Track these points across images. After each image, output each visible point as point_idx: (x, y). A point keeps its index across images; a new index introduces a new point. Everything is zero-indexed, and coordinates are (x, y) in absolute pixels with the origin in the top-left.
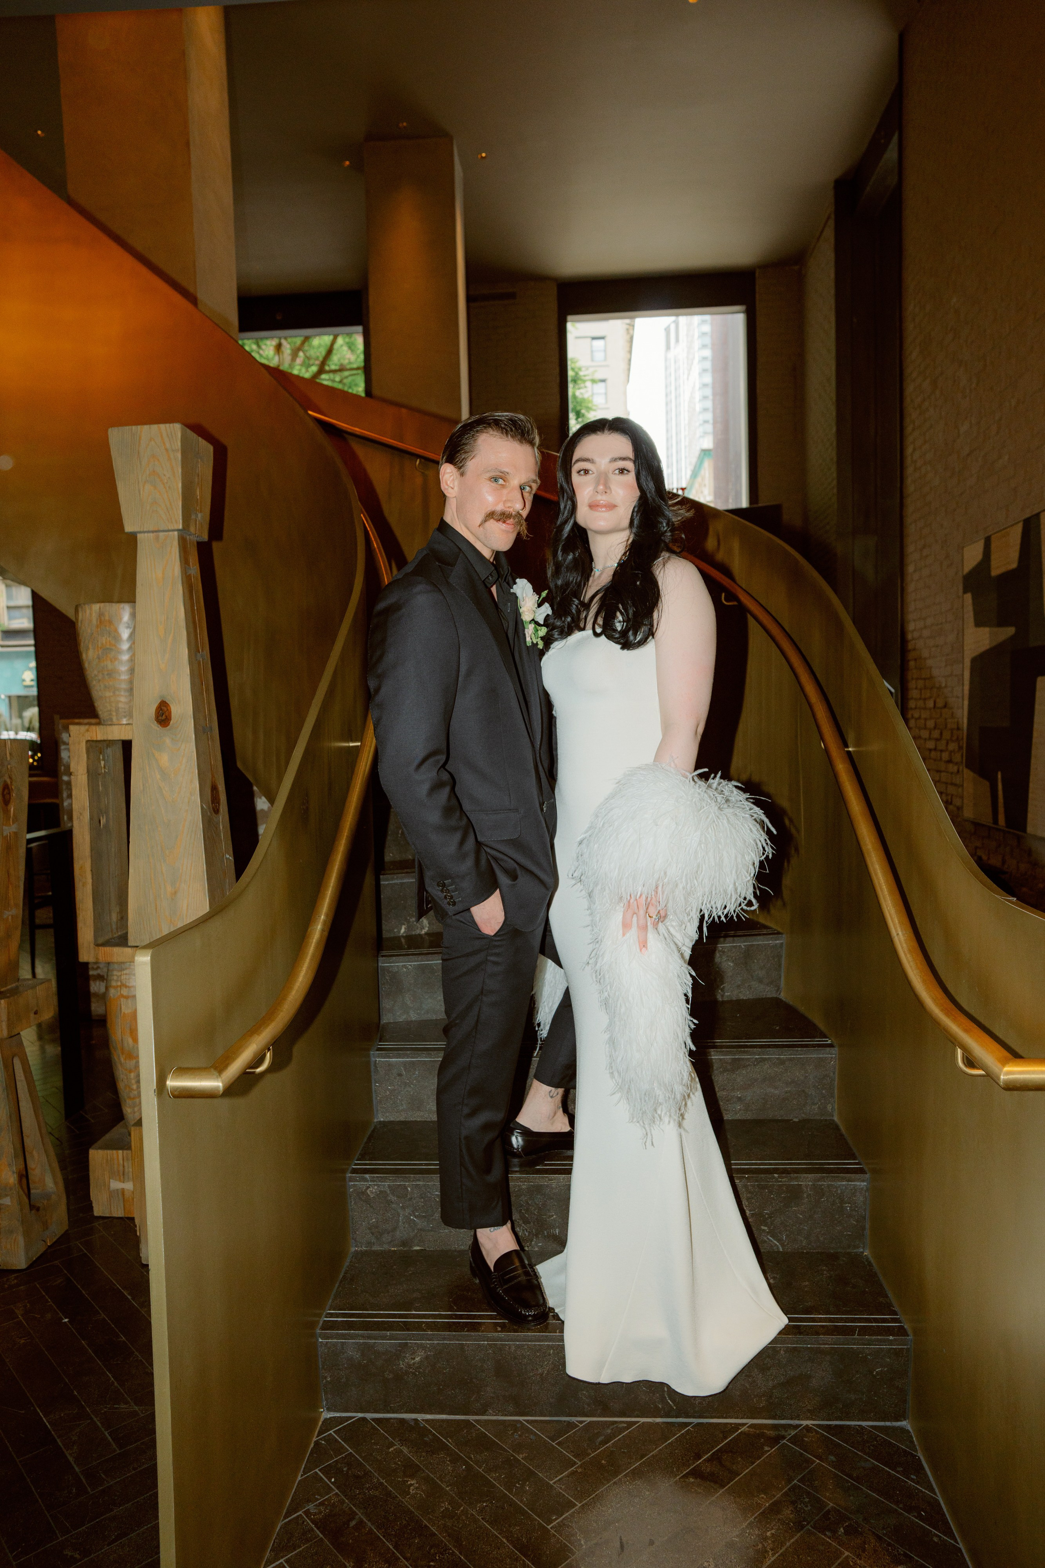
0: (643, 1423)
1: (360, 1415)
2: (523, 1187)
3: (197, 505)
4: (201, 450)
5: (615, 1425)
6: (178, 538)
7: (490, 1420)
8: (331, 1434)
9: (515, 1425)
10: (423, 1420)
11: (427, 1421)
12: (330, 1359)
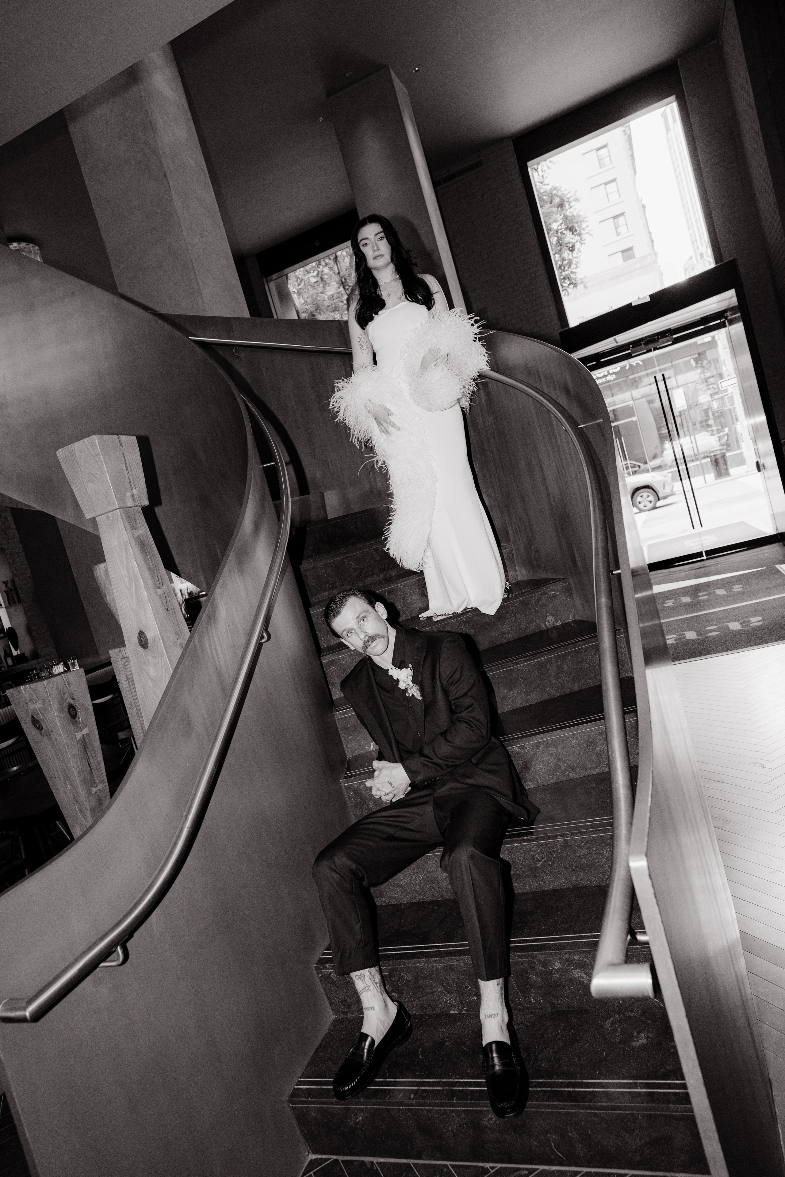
0: (542, 1171)
1: (334, 1157)
2: (439, 967)
3: (130, 484)
4: (123, 444)
5: (519, 1172)
6: (121, 513)
7: (424, 1164)
8: (311, 1174)
9: (442, 1170)
10: (377, 1163)
11: (379, 1164)
12: (301, 1118)
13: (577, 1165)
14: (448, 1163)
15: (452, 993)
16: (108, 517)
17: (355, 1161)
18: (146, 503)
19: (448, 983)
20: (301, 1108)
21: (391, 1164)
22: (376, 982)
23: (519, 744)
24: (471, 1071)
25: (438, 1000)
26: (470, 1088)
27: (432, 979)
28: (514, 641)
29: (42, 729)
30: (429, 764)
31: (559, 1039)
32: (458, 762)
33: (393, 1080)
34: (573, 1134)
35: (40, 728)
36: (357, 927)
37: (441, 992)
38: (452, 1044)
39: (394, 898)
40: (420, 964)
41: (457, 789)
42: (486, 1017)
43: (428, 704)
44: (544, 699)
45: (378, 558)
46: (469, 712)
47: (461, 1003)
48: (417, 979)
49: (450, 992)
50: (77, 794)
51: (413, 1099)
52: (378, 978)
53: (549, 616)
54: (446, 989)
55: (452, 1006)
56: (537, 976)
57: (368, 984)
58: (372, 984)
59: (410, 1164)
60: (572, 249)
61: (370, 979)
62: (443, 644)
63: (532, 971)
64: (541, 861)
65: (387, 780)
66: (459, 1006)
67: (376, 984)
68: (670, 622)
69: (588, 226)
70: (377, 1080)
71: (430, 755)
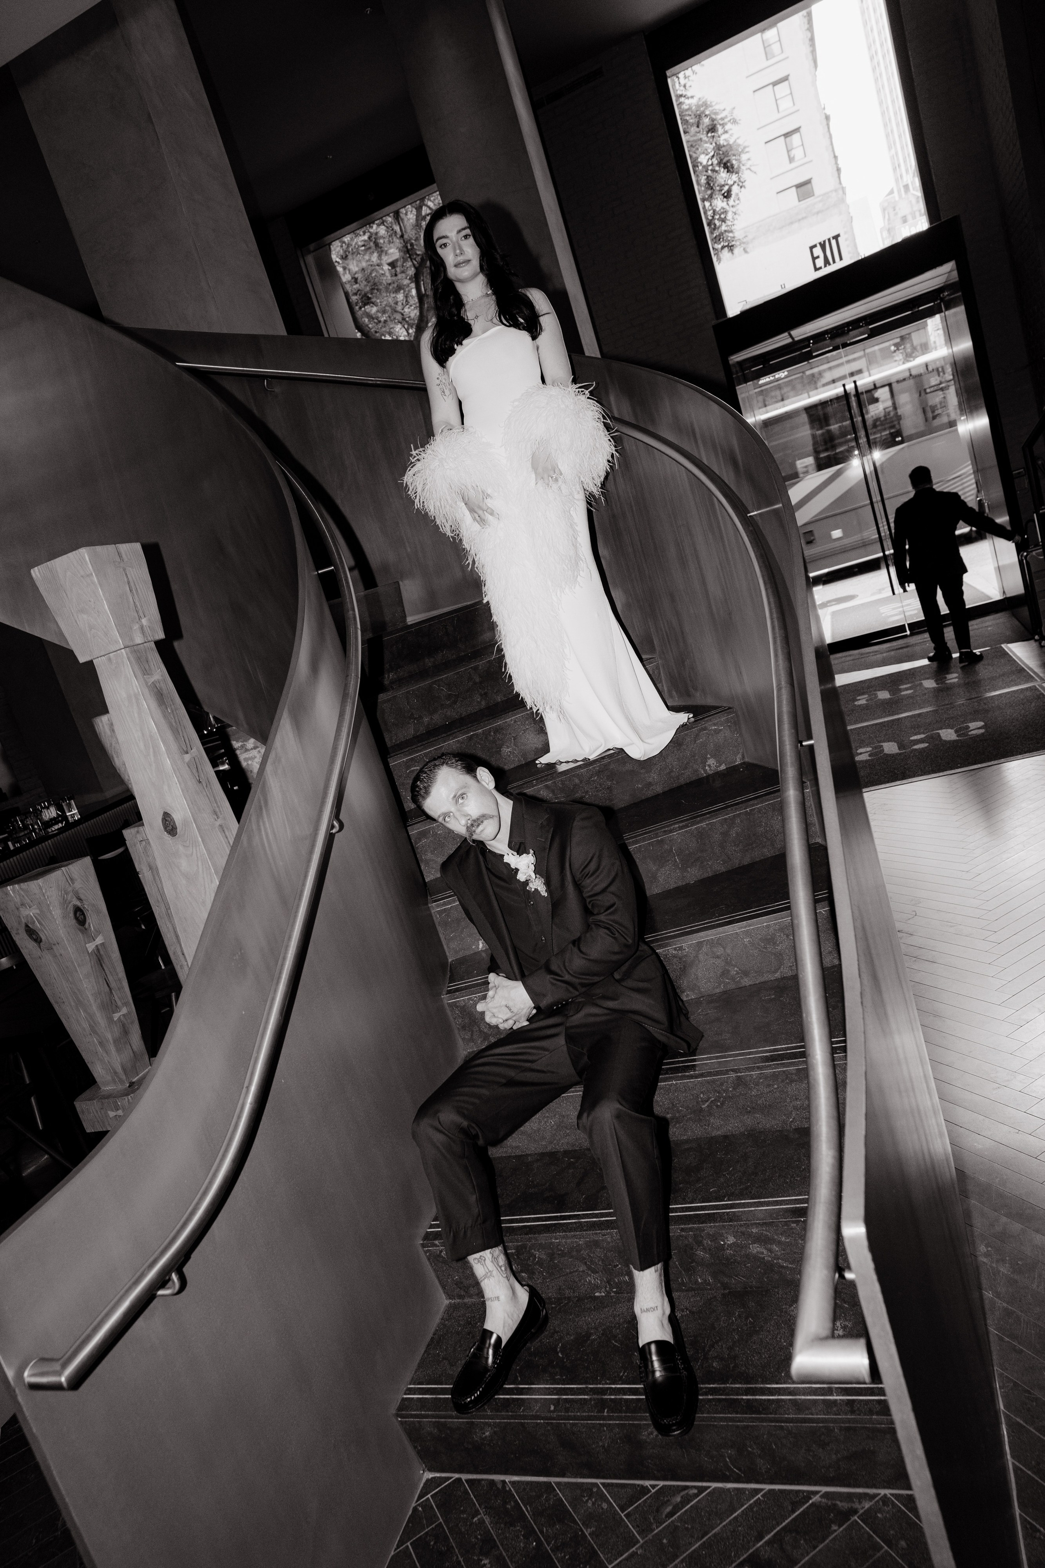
0: (715, 1489)
1: (456, 1476)
2: (581, 1242)
3: (137, 612)
4: (124, 556)
5: (686, 1491)
6: (127, 654)
7: (569, 1483)
8: (428, 1498)
9: (591, 1490)
10: (510, 1482)
11: (513, 1483)
12: (414, 1434)
13: (757, 1482)
14: (598, 1481)
15: (597, 1272)
16: (110, 660)
17: (482, 1480)
18: (161, 635)
19: (591, 1261)
20: (413, 1422)
21: (528, 1483)
22: (500, 1265)
23: (675, 945)
24: (624, 1373)
25: (580, 1281)
26: (624, 1397)
27: (572, 1257)
28: (664, 793)
29: (41, 941)
30: (559, 983)
31: (734, 1330)
32: (596, 979)
33: (527, 1386)
34: (753, 1449)
35: (38, 940)
36: (473, 1198)
37: (583, 1271)
38: (599, 1337)
39: (518, 1147)
40: (557, 1239)
41: (596, 1015)
42: (642, 1311)
43: (556, 902)
44: (706, 875)
45: (478, 680)
46: (610, 914)
47: (609, 1284)
48: (552, 1256)
49: (595, 1272)
50: (95, 1024)
51: (553, 1411)
52: (502, 1260)
53: (709, 758)
54: (589, 1268)
55: (597, 1288)
56: (706, 1253)
57: (490, 1269)
58: (495, 1268)
59: (550, 1483)
60: (727, 195)
61: (492, 1262)
62: (575, 823)
63: (699, 1246)
64: (707, 1101)
65: (504, 1003)
66: (606, 1287)
67: (500, 1267)
68: (863, 727)
69: (749, 159)
70: (507, 1386)
71: (558, 971)
